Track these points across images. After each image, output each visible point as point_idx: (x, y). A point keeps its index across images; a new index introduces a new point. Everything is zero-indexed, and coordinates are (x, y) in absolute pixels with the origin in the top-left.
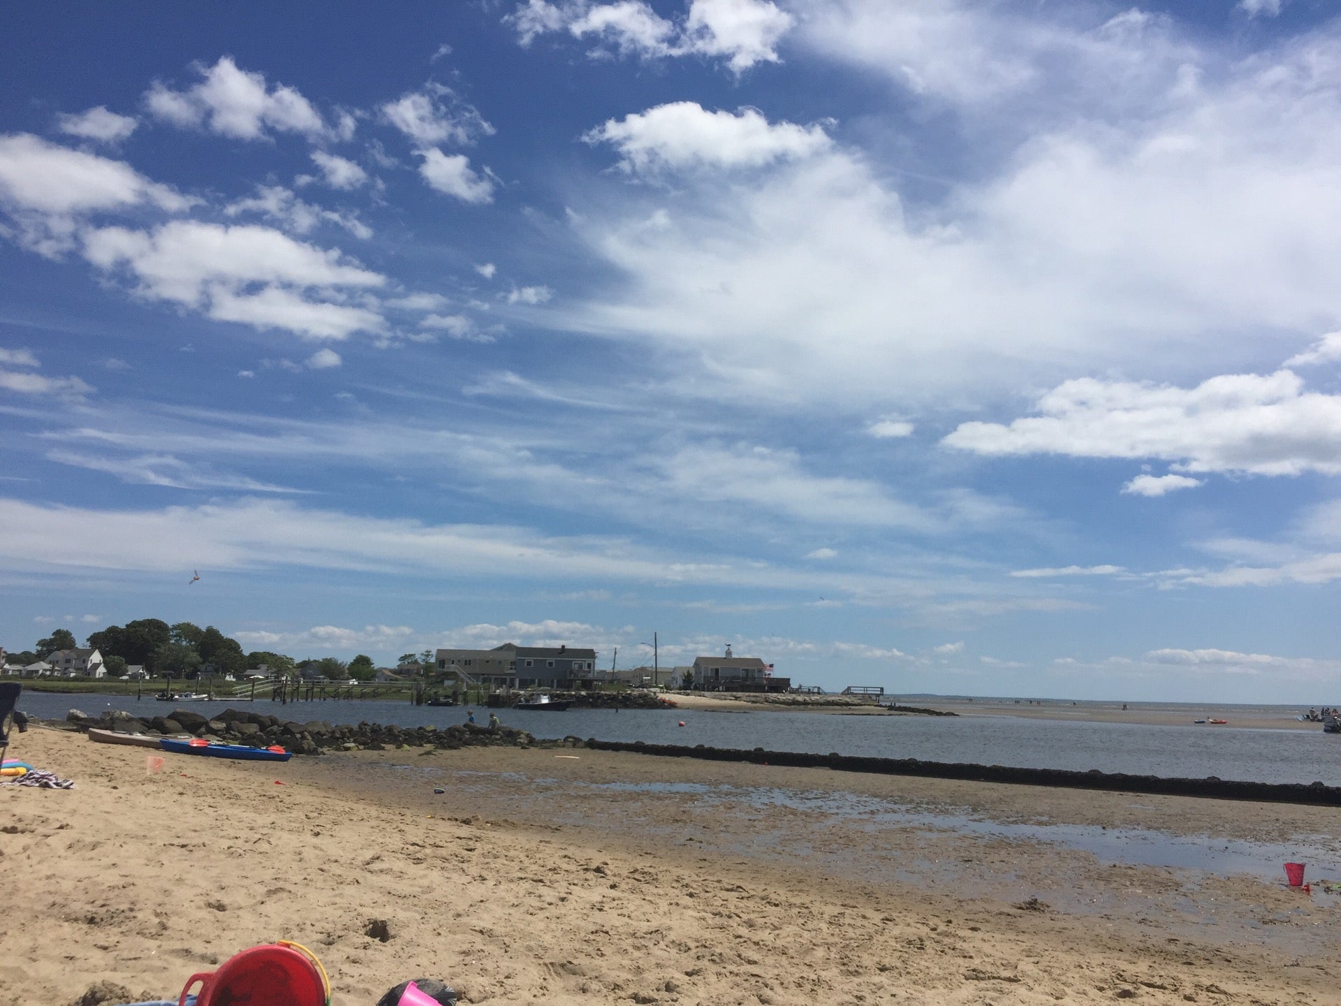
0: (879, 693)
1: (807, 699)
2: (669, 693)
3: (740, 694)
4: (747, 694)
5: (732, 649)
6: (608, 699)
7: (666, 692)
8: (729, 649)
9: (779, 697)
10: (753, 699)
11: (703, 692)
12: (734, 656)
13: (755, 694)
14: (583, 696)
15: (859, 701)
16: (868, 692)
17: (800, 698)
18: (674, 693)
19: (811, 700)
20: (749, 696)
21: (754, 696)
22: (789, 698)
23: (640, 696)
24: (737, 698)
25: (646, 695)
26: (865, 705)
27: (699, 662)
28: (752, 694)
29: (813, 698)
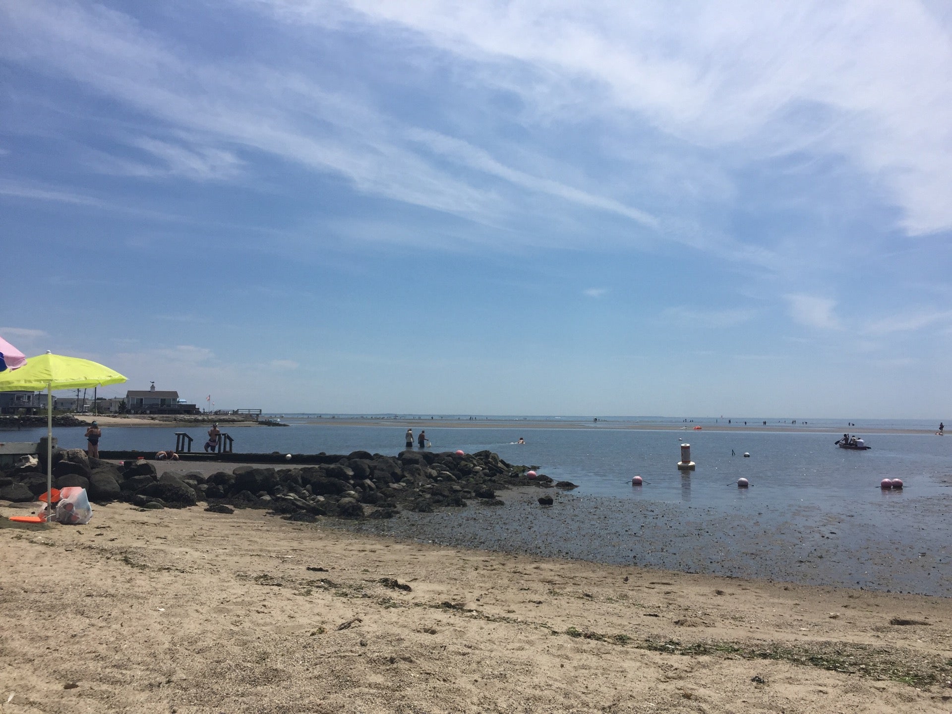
0: (259, 413)
1: (205, 418)
2: (100, 416)
3: (156, 416)
4: (161, 415)
5: (155, 384)
6: (36, 421)
7: (98, 416)
8: (153, 385)
9: (185, 417)
10: (165, 419)
11: (127, 415)
12: (157, 389)
13: (167, 415)
14: (16, 419)
15: (243, 419)
16: (251, 413)
17: (200, 418)
18: (104, 416)
19: (208, 418)
20: (163, 417)
21: (166, 417)
22: (193, 418)
23: (63, 419)
24: (153, 419)
25: (68, 418)
26: (246, 421)
27: (130, 393)
28: (165, 415)
29: (210, 417)
